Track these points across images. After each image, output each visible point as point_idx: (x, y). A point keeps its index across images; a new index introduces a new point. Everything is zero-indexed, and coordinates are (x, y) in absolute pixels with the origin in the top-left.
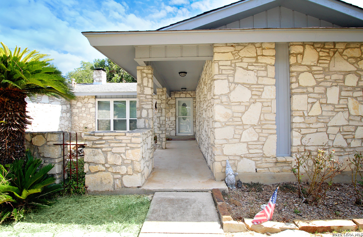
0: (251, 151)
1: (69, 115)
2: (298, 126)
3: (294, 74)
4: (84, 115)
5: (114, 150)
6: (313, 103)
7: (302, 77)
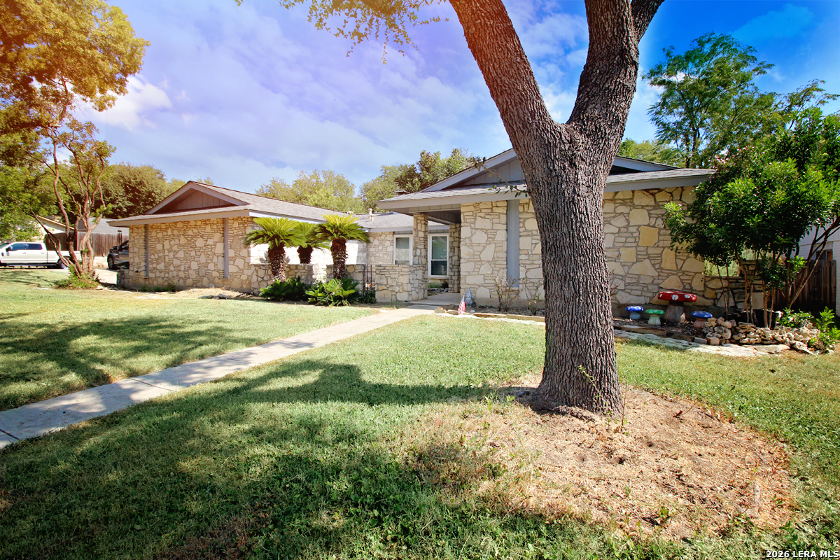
0: (486, 282)
1: (365, 254)
2: (524, 262)
3: (521, 220)
4: (381, 255)
5: (392, 276)
6: (536, 244)
7: (527, 221)
